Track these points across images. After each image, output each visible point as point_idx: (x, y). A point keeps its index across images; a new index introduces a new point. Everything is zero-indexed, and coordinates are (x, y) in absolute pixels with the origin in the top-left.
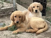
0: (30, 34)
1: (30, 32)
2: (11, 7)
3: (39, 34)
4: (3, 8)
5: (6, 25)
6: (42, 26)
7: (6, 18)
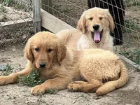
0: (80, 94)
1: (78, 90)
2: (26, 20)
3: (103, 95)
4: (6, 24)
5: (14, 70)
6: (111, 73)
7: (14, 50)
